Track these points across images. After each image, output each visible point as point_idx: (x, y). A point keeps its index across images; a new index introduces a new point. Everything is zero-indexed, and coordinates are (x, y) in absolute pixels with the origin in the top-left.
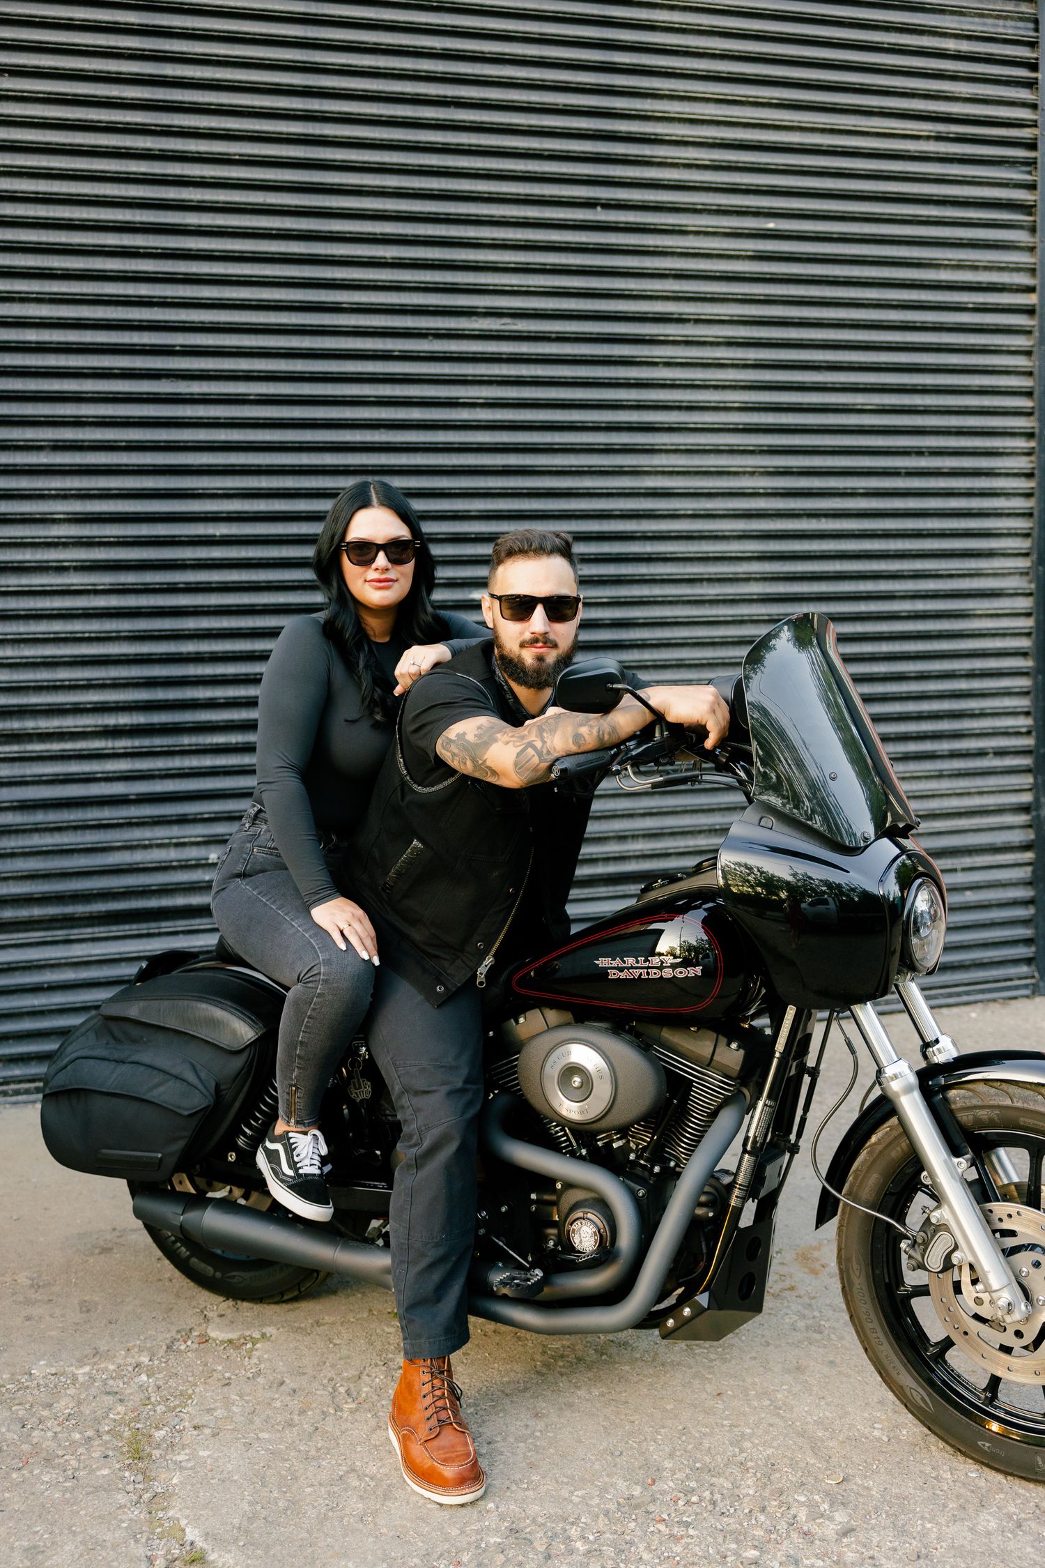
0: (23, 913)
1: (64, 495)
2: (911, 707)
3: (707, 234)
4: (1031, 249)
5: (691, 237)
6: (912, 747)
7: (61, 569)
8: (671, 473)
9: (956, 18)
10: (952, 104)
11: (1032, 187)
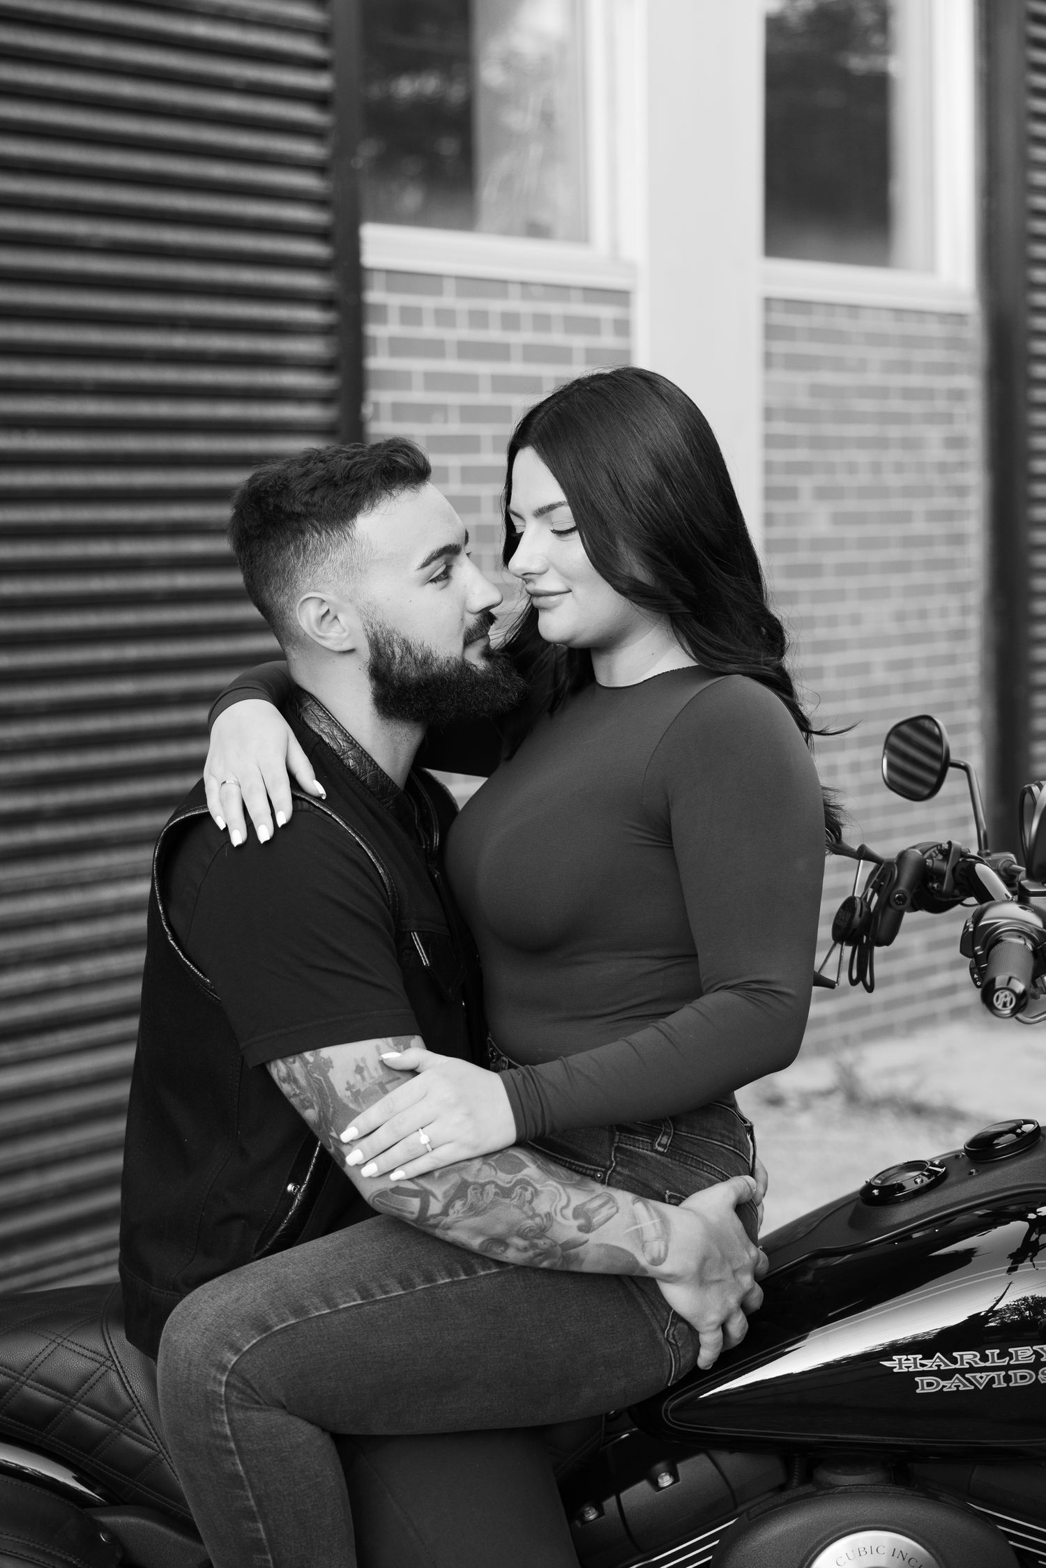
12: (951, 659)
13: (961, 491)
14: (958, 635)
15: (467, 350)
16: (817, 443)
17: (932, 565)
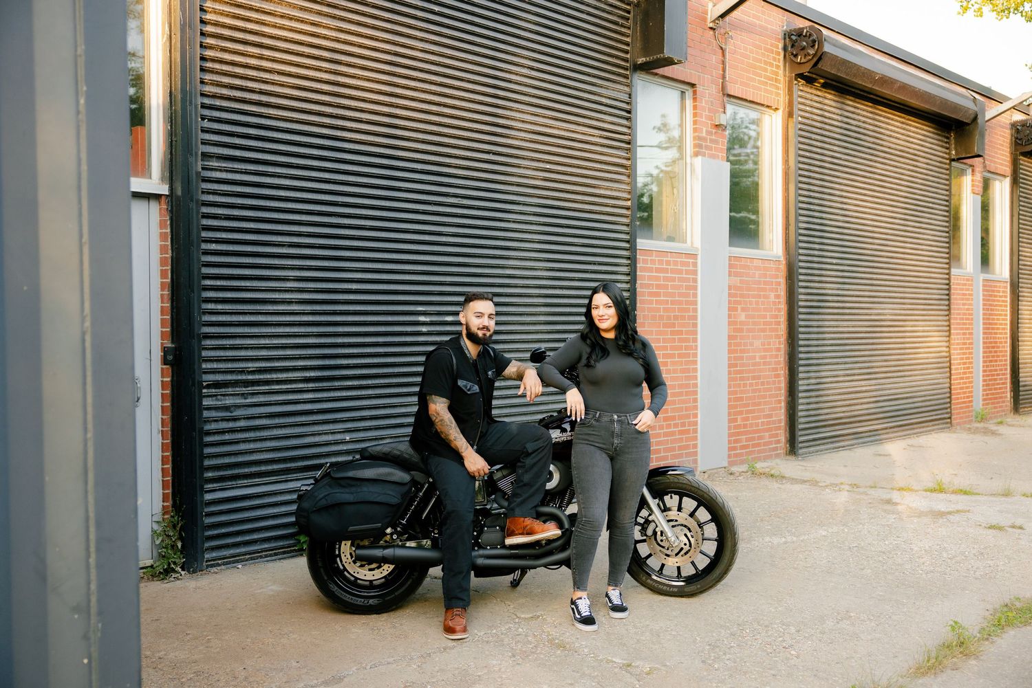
0: (270, 468)
1: (293, 268)
3: (527, 168)
5: (522, 169)
7: (290, 302)
8: (515, 268)
9: (606, 90)
12: (776, 356)
13: (779, 310)
14: (778, 350)
15: (658, 270)
16: (742, 296)
17: (772, 330)
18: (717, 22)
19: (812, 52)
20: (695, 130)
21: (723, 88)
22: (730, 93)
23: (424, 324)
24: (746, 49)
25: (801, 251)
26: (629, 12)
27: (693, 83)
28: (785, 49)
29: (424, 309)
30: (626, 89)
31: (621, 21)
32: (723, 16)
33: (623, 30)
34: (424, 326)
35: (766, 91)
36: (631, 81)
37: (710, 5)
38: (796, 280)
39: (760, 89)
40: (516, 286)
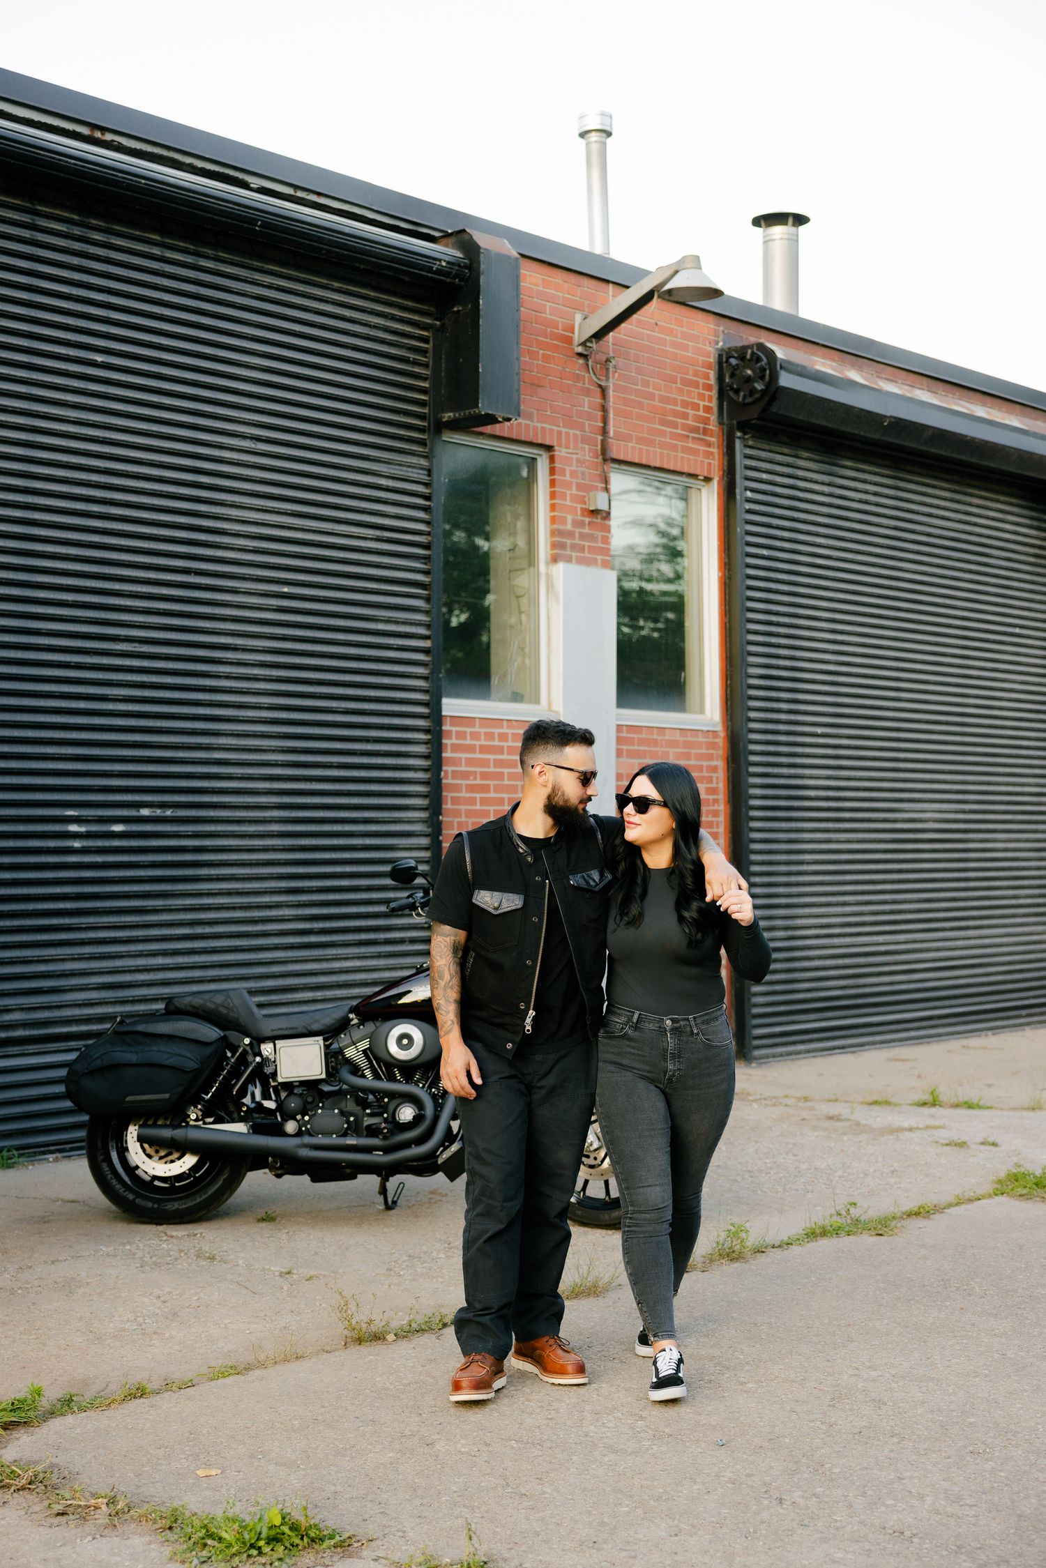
2: (362, 909)
3: (250, 593)
4: (427, 612)
5: (241, 595)
6: (364, 936)
9: (386, 465)
10: (385, 519)
11: (427, 573)
15: (483, 749)
18: (588, 344)
19: (759, 386)
20: (553, 520)
21: (604, 450)
22: (615, 456)
23: (76, 836)
24: (646, 383)
25: (752, 715)
26: (426, 340)
27: (547, 443)
28: (720, 379)
29: (76, 814)
30: (423, 462)
31: (412, 356)
32: (600, 335)
33: (416, 370)
34: (77, 840)
35: (686, 450)
36: (431, 450)
37: (578, 318)
38: (742, 763)
39: (675, 448)
40: (230, 778)
